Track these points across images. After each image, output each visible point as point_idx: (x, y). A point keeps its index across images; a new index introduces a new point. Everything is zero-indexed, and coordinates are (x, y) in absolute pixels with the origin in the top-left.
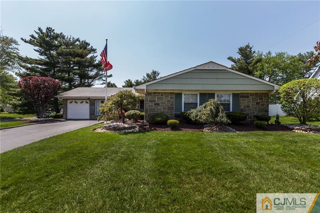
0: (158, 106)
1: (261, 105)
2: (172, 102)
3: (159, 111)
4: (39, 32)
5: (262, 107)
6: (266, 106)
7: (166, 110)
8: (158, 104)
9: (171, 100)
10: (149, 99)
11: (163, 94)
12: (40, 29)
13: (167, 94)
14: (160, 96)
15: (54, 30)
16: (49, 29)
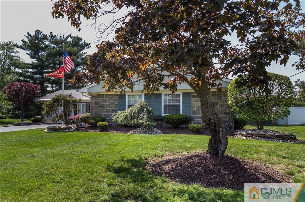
0: (102, 109)
1: (220, 105)
2: (116, 104)
3: (103, 114)
4: (28, 36)
5: (221, 108)
6: (226, 107)
7: (110, 113)
8: (102, 107)
9: (115, 102)
10: (94, 101)
11: (108, 96)
12: (28, 34)
13: (111, 96)
14: (104, 98)
15: (41, 32)
16: (37, 32)
